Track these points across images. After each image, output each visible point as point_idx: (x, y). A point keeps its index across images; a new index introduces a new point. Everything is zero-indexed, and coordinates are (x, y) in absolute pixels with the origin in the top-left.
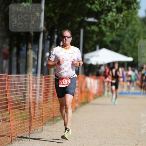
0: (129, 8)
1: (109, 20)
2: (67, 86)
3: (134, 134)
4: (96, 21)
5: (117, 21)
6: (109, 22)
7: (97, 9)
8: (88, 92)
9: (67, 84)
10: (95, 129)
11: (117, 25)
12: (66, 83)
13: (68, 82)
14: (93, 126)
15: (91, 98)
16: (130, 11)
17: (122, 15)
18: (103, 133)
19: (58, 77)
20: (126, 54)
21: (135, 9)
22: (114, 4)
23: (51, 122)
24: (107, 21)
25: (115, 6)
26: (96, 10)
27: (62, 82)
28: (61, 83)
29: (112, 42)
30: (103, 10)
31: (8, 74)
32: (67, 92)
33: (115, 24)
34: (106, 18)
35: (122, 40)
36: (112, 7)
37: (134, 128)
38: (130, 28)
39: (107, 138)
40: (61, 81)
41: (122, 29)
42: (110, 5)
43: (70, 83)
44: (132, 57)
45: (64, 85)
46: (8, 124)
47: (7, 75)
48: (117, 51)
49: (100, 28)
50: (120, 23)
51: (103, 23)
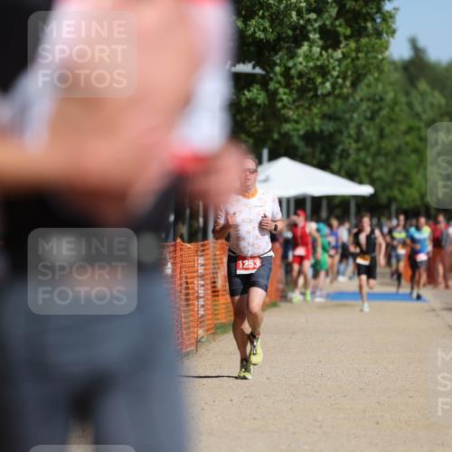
0: (358, 33)
1: (300, 67)
2: (253, 271)
3: (378, 423)
4: (258, 70)
5: (323, 71)
6: (300, 75)
9: (254, 268)
10: (258, 408)
11: (323, 83)
12: (250, 267)
13: (255, 264)
14: (251, 397)
16: (364, 41)
17: (338, 54)
18: (284, 418)
19: (234, 253)
21: (379, 34)
22: (315, 20)
24: (293, 72)
25: (316, 25)
26: (260, 35)
27: (243, 264)
28: (241, 267)
29: (310, 137)
30: (279, 38)
32: (254, 284)
33: (319, 80)
34: (290, 64)
36: (310, 28)
37: (378, 403)
38: (362, 91)
40: (240, 262)
41: (338, 96)
42: (302, 22)
43: (260, 267)
49: (272, 96)
50: (332, 76)
51: (280, 78)
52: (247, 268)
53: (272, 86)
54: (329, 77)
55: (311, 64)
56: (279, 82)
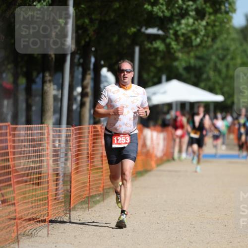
0: (217, 11)
1: (183, 31)
3: (225, 226)
4: (160, 32)
5: (196, 32)
6: (183, 34)
7: (163, 12)
8: (148, 154)
9: (126, 143)
10: (160, 217)
11: (196, 39)
12: (123, 142)
13: (126, 140)
15: (153, 163)
16: (219, 15)
17: (204, 23)
20: (212, 90)
21: (227, 13)
22: (192, 5)
23: (84, 206)
24: (179, 33)
25: (193, 8)
26: (161, 14)
27: (118, 140)
28: (116, 142)
29: (188, 69)
30: (172, 15)
31: (12, 124)
33: (193, 37)
34: (178, 28)
35: (205, 66)
36: (189, 9)
38: (218, 44)
39: (180, 231)
40: (115, 139)
41: (204, 47)
42: (185, 6)
44: (223, 94)
45: (120, 144)
46: (12, 208)
47: (9, 125)
48: (196, 84)
49: (168, 46)
50: (201, 35)
51: (172, 37)
52: (120, 142)
53: (168, 41)
54: (199, 35)
55: (189, 29)
56: (171, 39)
